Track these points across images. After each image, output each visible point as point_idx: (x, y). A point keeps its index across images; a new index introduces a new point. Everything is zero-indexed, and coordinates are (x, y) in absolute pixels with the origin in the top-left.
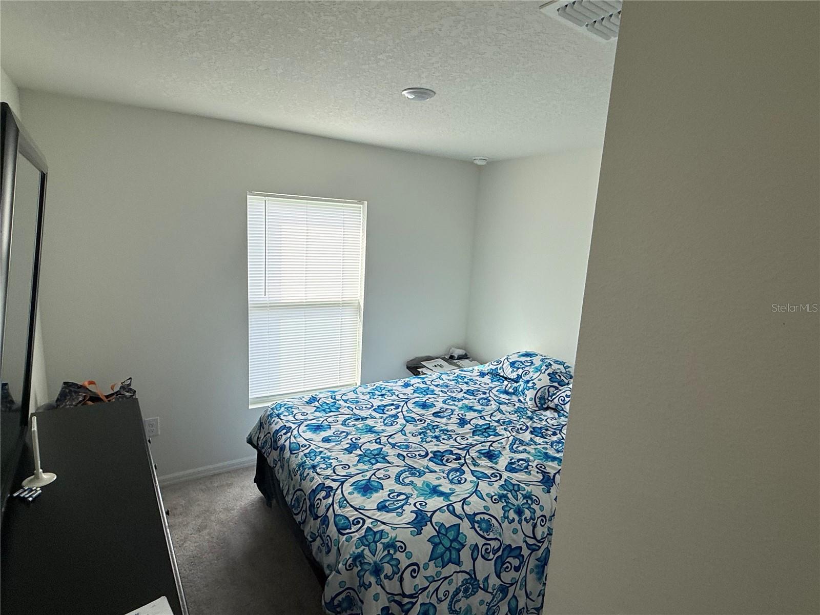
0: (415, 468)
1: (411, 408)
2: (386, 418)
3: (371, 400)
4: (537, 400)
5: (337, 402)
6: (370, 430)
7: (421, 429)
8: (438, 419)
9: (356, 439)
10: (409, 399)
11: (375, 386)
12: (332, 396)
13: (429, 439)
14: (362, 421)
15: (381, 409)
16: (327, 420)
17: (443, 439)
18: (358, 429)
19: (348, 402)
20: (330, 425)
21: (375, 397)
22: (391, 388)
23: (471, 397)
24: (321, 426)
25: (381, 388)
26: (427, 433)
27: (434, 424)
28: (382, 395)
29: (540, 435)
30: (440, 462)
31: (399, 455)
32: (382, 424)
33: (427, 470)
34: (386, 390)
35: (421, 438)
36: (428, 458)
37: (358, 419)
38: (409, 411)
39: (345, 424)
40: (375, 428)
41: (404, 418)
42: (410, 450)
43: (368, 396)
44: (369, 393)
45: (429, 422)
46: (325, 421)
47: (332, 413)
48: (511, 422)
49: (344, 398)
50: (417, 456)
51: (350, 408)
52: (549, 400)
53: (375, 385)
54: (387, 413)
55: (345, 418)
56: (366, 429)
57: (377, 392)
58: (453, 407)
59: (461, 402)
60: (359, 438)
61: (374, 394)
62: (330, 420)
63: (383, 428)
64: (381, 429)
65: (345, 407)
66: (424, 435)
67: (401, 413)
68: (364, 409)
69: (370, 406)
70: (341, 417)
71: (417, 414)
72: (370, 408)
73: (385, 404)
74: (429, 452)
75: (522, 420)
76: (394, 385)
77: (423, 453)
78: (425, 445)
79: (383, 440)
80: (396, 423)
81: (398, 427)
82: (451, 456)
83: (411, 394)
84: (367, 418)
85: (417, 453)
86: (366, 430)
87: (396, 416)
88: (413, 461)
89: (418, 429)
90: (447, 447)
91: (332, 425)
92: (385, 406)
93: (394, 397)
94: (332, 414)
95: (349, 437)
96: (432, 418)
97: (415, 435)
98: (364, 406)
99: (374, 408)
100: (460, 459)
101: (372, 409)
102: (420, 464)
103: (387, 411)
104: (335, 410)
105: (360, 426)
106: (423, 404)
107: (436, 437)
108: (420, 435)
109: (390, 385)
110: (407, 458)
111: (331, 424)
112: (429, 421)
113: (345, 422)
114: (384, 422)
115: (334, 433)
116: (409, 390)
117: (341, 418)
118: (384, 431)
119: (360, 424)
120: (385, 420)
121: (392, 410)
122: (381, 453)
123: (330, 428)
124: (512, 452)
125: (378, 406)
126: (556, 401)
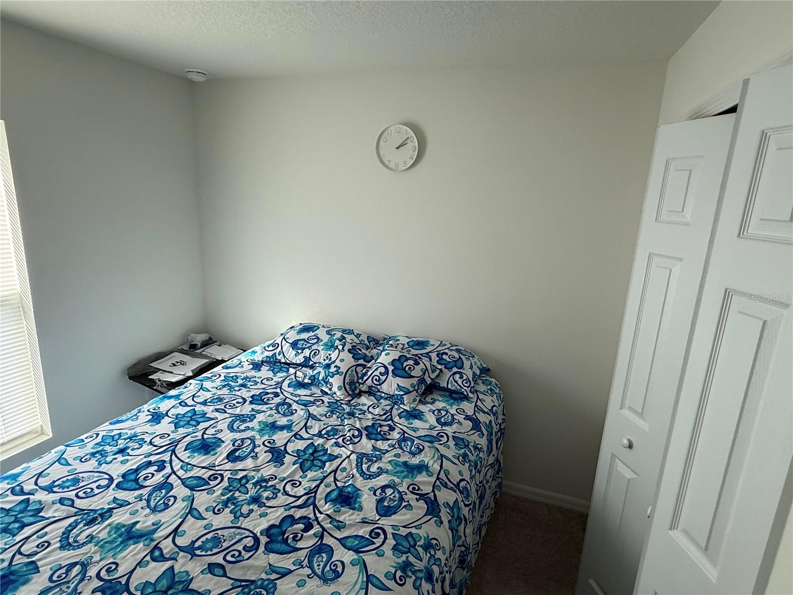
0: (253, 582)
1: (187, 460)
2: (150, 495)
3: (105, 467)
4: (347, 387)
5: (31, 497)
6: (130, 535)
7: (222, 495)
8: (240, 465)
9: (108, 571)
10: (175, 444)
11: (100, 437)
12: (13, 488)
13: (245, 509)
14: (102, 522)
15: (131, 480)
16: (22, 550)
17: (268, 499)
18: (102, 545)
19: (55, 489)
20: (33, 562)
21: (109, 459)
22: (133, 432)
23: (264, 408)
24: (12, 573)
25: (113, 437)
26: (235, 498)
27: (239, 477)
28: (122, 451)
29: (380, 437)
30: (284, 547)
31: (212, 568)
32: (148, 510)
33: (274, 576)
34: (125, 439)
35: (231, 512)
36: (262, 548)
37: (94, 519)
38: (186, 466)
39: (69, 544)
40: (138, 526)
41: (183, 484)
42: (225, 545)
43: (93, 463)
44: (93, 454)
45: (230, 476)
46: (18, 556)
47: (26, 529)
48: (337, 430)
49: (43, 482)
50: (243, 552)
51: (66, 502)
52: (360, 384)
53: (98, 435)
54: (147, 483)
55: (63, 530)
56: (120, 536)
57: (108, 448)
58: (249, 434)
59: (255, 420)
60: (114, 567)
61: (103, 454)
62: (27, 548)
63: (153, 519)
64: (150, 523)
65: (53, 503)
66: (234, 504)
67: (173, 476)
68: (96, 491)
69: (106, 482)
70: (52, 532)
71: (203, 468)
72: (108, 486)
73: (134, 467)
74: (258, 534)
75: (346, 422)
76: (135, 423)
77: (249, 542)
78: (245, 523)
79: (166, 547)
80: (172, 499)
81: (180, 506)
82: (295, 526)
83: (172, 432)
84: (110, 510)
85: (240, 547)
86: (120, 539)
87: (165, 485)
88: (243, 568)
89: (218, 496)
90: (280, 513)
91: (40, 560)
92: (137, 471)
93: (146, 448)
94: (27, 531)
95: (92, 572)
96: (229, 466)
97: (219, 510)
98: (94, 486)
99: (115, 482)
100: (312, 527)
101: (113, 485)
102: (257, 568)
103: (145, 479)
104: (32, 519)
105: (103, 535)
106: (202, 443)
107: (256, 500)
108: (226, 506)
109: (127, 427)
110: (228, 567)
111: (34, 559)
112: (227, 475)
113: (68, 538)
114: (148, 506)
115: (50, 579)
116: (166, 426)
117: (55, 532)
118: (157, 525)
119: (100, 530)
120: (148, 501)
121: (153, 475)
122: (176, 579)
123: (37, 570)
124: (367, 479)
125: (124, 476)
126: (369, 382)
